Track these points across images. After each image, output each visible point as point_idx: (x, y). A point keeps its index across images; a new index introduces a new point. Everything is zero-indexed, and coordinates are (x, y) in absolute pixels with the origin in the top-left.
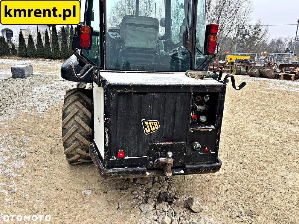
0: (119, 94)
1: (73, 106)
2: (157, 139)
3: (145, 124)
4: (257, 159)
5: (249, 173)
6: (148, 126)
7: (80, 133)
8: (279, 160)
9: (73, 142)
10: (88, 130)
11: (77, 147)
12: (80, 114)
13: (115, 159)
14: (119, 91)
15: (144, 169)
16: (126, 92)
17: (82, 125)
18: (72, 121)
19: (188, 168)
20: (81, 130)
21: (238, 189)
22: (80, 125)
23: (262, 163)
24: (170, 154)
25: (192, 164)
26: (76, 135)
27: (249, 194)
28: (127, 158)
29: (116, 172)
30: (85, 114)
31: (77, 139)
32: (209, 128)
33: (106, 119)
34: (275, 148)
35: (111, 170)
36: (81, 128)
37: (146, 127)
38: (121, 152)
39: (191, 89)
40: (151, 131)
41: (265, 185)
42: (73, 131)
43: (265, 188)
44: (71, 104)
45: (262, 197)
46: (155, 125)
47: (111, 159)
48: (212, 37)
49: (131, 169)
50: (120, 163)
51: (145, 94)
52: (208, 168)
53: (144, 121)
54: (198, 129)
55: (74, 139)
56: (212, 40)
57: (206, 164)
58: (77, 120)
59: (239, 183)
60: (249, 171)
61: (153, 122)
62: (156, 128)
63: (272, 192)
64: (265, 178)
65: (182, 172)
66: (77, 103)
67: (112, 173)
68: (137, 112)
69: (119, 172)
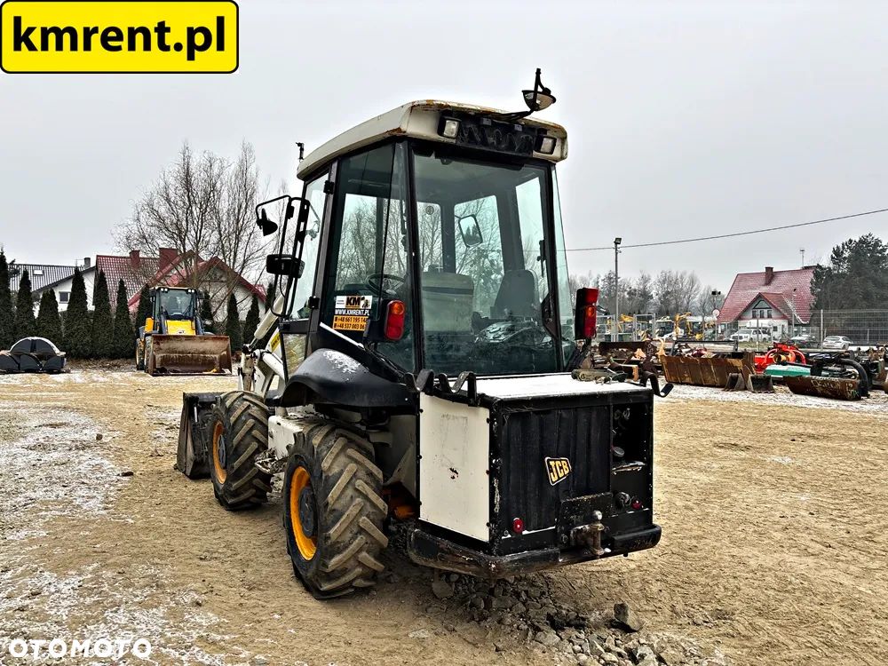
0: (513, 415)
1: (342, 459)
2: (567, 492)
3: (550, 466)
4: (675, 535)
5: (676, 559)
6: (554, 469)
7: (368, 516)
8: (712, 533)
9: (354, 538)
10: (382, 508)
11: (360, 550)
12: (361, 474)
13: (509, 536)
14: (514, 411)
15: (556, 550)
16: (524, 410)
17: (370, 496)
18: (350, 492)
19: (618, 541)
20: (369, 509)
21: (678, 586)
22: (366, 497)
23: (688, 542)
24: (599, 515)
25: (620, 534)
26: (361, 520)
27: (699, 588)
28: (525, 532)
29: (516, 561)
30: (370, 474)
31: (361, 531)
32: (637, 466)
33: (494, 461)
34: (690, 513)
35: (508, 558)
36: (368, 504)
37: (551, 471)
38: (518, 522)
39: (610, 400)
40: (559, 478)
41: (714, 572)
42: (355, 512)
43: (719, 576)
44: (337, 455)
45: (722, 590)
46: (564, 467)
47: (503, 538)
48: (590, 309)
49: (537, 553)
50: (517, 544)
51: (548, 412)
52: (645, 537)
53: (548, 461)
54: (622, 468)
55: (355, 530)
56: (590, 314)
57: (640, 530)
58: (360, 488)
59: (672, 576)
60: (675, 556)
61: (561, 460)
62: (566, 472)
63: (731, 580)
64: (709, 562)
65: (608, 550)
66: (350, 452)
67: (511, 561)
68: (536, 446)
69: (521, 560)
